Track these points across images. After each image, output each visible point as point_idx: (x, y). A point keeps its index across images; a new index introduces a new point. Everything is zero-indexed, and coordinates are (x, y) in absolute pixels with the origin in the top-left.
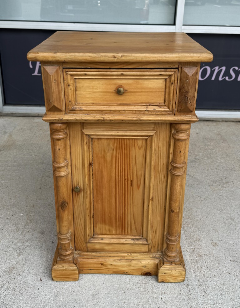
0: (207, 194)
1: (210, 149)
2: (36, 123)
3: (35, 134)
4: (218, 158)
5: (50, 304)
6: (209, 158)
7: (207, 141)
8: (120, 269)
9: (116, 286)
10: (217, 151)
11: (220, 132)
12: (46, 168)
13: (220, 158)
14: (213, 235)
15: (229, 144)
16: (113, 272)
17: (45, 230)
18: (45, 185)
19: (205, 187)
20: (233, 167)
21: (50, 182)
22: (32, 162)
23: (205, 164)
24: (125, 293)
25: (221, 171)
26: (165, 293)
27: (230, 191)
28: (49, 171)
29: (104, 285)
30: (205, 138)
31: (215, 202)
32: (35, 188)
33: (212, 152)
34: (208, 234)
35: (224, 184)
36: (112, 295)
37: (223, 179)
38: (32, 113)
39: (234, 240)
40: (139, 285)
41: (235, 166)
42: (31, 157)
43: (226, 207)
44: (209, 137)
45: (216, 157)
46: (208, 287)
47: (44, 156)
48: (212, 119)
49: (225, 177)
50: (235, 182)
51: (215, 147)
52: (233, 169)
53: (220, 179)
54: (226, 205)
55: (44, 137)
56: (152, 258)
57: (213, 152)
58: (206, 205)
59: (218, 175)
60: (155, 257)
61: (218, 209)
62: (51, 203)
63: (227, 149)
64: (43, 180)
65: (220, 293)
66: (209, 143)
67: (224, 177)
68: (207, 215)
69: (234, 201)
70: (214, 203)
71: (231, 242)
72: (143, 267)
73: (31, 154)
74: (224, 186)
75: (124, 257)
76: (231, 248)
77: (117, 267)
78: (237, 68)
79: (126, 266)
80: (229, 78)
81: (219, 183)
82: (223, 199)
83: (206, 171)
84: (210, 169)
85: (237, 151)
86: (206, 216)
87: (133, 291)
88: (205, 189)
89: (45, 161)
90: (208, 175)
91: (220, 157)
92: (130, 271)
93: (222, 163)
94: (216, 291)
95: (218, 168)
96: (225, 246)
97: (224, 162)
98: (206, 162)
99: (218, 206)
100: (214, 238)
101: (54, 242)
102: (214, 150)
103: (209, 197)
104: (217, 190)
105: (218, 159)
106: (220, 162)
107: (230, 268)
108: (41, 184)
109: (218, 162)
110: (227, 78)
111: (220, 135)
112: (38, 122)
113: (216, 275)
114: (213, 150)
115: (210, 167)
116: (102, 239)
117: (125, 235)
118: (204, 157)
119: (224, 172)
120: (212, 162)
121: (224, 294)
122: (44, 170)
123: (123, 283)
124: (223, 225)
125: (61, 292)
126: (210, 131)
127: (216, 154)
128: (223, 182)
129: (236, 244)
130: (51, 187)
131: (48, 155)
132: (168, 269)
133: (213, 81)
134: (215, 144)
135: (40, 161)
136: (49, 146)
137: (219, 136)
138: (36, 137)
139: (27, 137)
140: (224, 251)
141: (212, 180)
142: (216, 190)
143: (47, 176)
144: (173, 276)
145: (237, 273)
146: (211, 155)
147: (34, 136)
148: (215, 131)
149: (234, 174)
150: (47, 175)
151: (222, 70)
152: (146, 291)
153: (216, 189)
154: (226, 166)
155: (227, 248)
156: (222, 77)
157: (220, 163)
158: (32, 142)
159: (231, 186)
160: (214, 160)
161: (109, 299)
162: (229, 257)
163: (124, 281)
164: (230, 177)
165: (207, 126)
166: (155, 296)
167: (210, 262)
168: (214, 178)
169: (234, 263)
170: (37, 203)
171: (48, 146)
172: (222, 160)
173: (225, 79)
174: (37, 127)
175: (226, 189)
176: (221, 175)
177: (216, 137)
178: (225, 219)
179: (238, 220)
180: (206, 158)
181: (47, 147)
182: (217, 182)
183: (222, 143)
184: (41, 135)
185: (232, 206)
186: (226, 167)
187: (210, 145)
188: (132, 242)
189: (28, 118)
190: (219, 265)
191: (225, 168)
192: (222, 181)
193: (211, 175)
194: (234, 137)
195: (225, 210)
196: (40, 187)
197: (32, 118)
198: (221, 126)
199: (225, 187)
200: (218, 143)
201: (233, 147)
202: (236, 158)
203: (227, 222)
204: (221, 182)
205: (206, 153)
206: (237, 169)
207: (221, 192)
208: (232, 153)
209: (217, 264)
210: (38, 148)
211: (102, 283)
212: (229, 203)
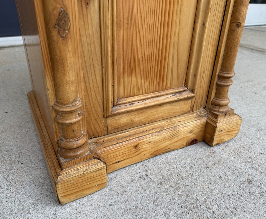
8: (160, 146)
16: (150, 155)
56: (196, 118)
60: (199, 116)
72: (189, 133)
75: (163, 127)
77: (157, 144)
79: (169, 139)
92: (172, 145)
116: (131, 103)
117: (163, 90)
188: (174, 98)
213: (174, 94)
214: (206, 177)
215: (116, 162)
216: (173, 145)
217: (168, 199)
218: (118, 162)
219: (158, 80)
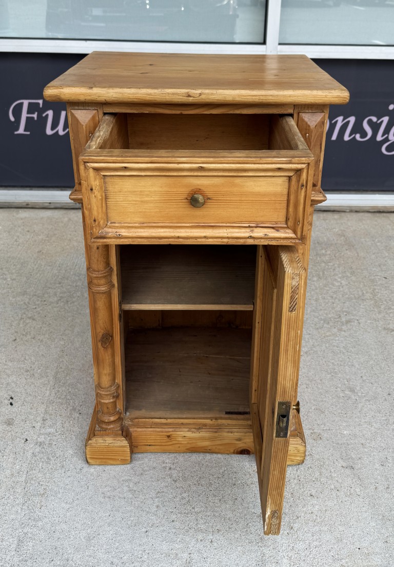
0: (312, 344)
1: (325, 262)
2: (22, 219)
3: (16, 241)
4: (336, 277)
5: (8, 558)
6: (321, 279)
7: (320, 248)
9: (132, 519)
10: (336, 265)
11: (344, 231)
12: (28, 303)
13: (340, 278)
14: (316, 420)
15: (357, 253)
17: (15, 417)
18: (24, 333)
19: (308, 332)
20: (360, 293)
21: (34, 328)
22: (5, 291)
23: (313, 290)
24: (146, 532)
25: (339, 300)
26: (219, 531)
27: (353, 338)
28: (34, 309)
29: (111, 518)
30: (318, 243)
31: (324, 358)
32: (5, 339)
33: (327, 267)
34: (306, 417)
35: (343, 325)
36: (124, 537)
37: (342, 315)
38: (17, 201)
39: (351, 428)
40: (174, 517)
41: (365, 292)
42: (4, 282)
43: (342, 367)
44: (325, 240)
45: (333, 275)
46: (298, 518)
47: (28, 280)
48: (332, 209)
49: (346, 312)
50: (363, 320)
51: (334, 258)
52: (360, 297)
53: (337, 315)
54: (342, 364)
55: (33, 245)
57: (330, 267)
58: (308, 364)
59: (333, 308)
61: (329, 372)
62: (31, 367)
63: (353, 262)
64: (21, 325)
65: (317, 528)
66: (324, 251)
67: (343, 312)
68: (308, 382)
69: (357, 356)
70: (322, 359)
71: (345, 432)
73: (5, 276)
74: (342, 329)
76: (344, 443)
78: (374, 119)
80: (361, 137)
81: (335, 323)
82: (339, 352)
83: (313, 302)
84: (321, 299)
85: (372, 264)
86: (306, 384)
87: (162, 528)
88: (309, 334)
89: (27, 290)
90: (316, 308)
91: (340, 275)
93: (342, 287)
94: (311, 524)
95: (335, 296)
96: (334, 440)
97: (347, 285)
98: (315, 286)
99: (329, 366)
100: (316, 426)
101: (28, 439)
102: (331, 264)
103: (314, 349)
104: (330, 336)
105: (336, 280)
106: (339, 284)
107: (340, 481)
108: (16, 332)
109: (337, 284)
110: (358, 137)
111: (344, 236)
112: (26, 218)
113: (313, 494)
114: (329, 264)
115: (321, 294)
118: (313, 276)
119: (344, 303)
120: (325, 286)
121: (325, 529)
122: (26, 307)
123: (145, 513)
124: (334, 400)
125: (32, 533)
126: (327, 229)
127: (334, 270)
128: (341, 321)
129: (355, 436)
130: (34, 338)
131: (36, 279)
133: (333, 141)
134: (334, 252)
135: (19, 290)
136: (39, 262)
137: (343, 238)
138: (19, 245)
139: (2, 246)
140: (332, 449)
141: (322, 318)
142: (327, 336)
143: (30, 318)
145: (352, 490)
146: (326, 273)
147: (15, 243)
148: (337, 230)
149: (361, 306)
150: (30, 315)
151: (348, 122)
152: (186, 528)
153: (328, 334)
154: (350, 292)
155: (338, 444)
156: (350, 136)
157: (339, 286)
158: (9, 254)
159: (354, 329)
160: (329, 282)
161: (118, 544)
162: (340, 460)
163: (147, 510)
164: (354, 313)
165: (324, 220)
166: (200, 537)
167: (305, 469)
168: (326, 314)
169: (348, 471)
170: (6, 367)
171: (37, 262)
172: (342, 282)
173: (354, 137)
174: (22, 227)
175: (346, 334)
176: (338, 309)
177: (337, 240)
178: (339, 389)
179: (362, 390)
180: (315, 279)
181: (35, 263)
182: (331, 320)
183: (347, 250)
184: (27, 241)
185: (353, 365)
186: (348, 293)
187: (324, 255)
189: (8, 210)
190: (321, 474)
191: (347, 296)
192: (339, 319)
193: (321, 310)
194: (367, 240)
195: (340, 372)
196: (14, 338)
197: (16, 210)
198: (348, 220)
199: (345, 331)
200: (339, 251)
201: (364, 258)
202: (367, 277)
203: (342, 395)
204: (337, 321)
205: (316, 268)
206: (368, 298)
207: (336, 340)
208: (362, 268)
209: (317, 474)
210: (19, 266)
211: (107, 514)
212: (348, 360)
214: (222, 492)
215: (148, 445)
216: (216, 448)
217: (171, 496)
218: (150, 445)
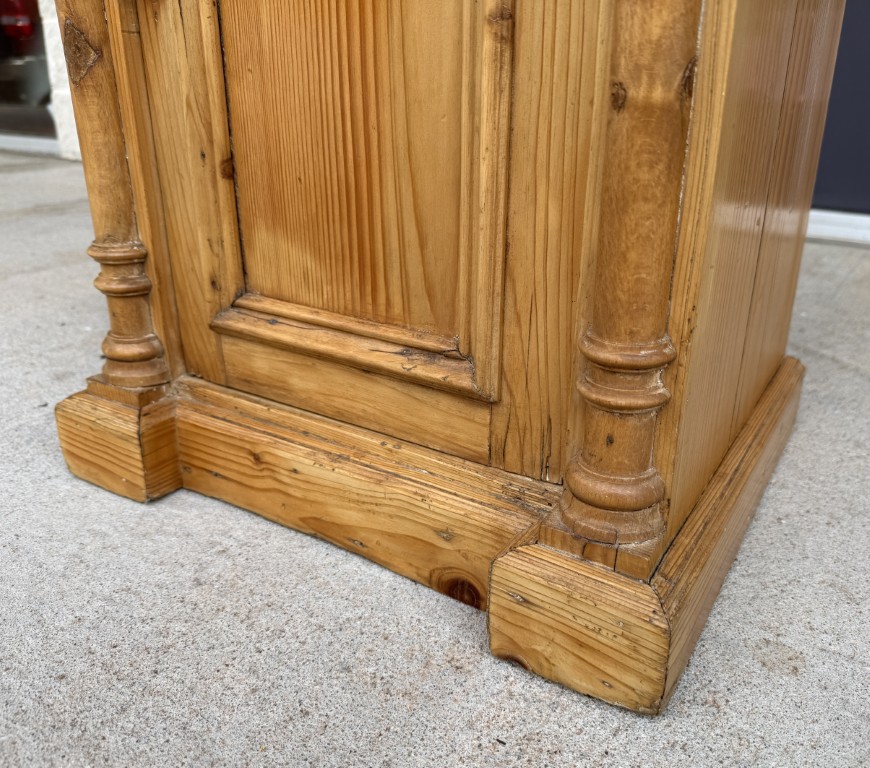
8: (331, 510)
16: (303, 520)
56: (498, 498)
60: (518, 500)
72: (438, 532)
75: (362, 452)
77: (320, 498)
79: (359, 502)
132: (549, 579)
144: (581, 645)
213: (409, 349)
219: (356, 275)
